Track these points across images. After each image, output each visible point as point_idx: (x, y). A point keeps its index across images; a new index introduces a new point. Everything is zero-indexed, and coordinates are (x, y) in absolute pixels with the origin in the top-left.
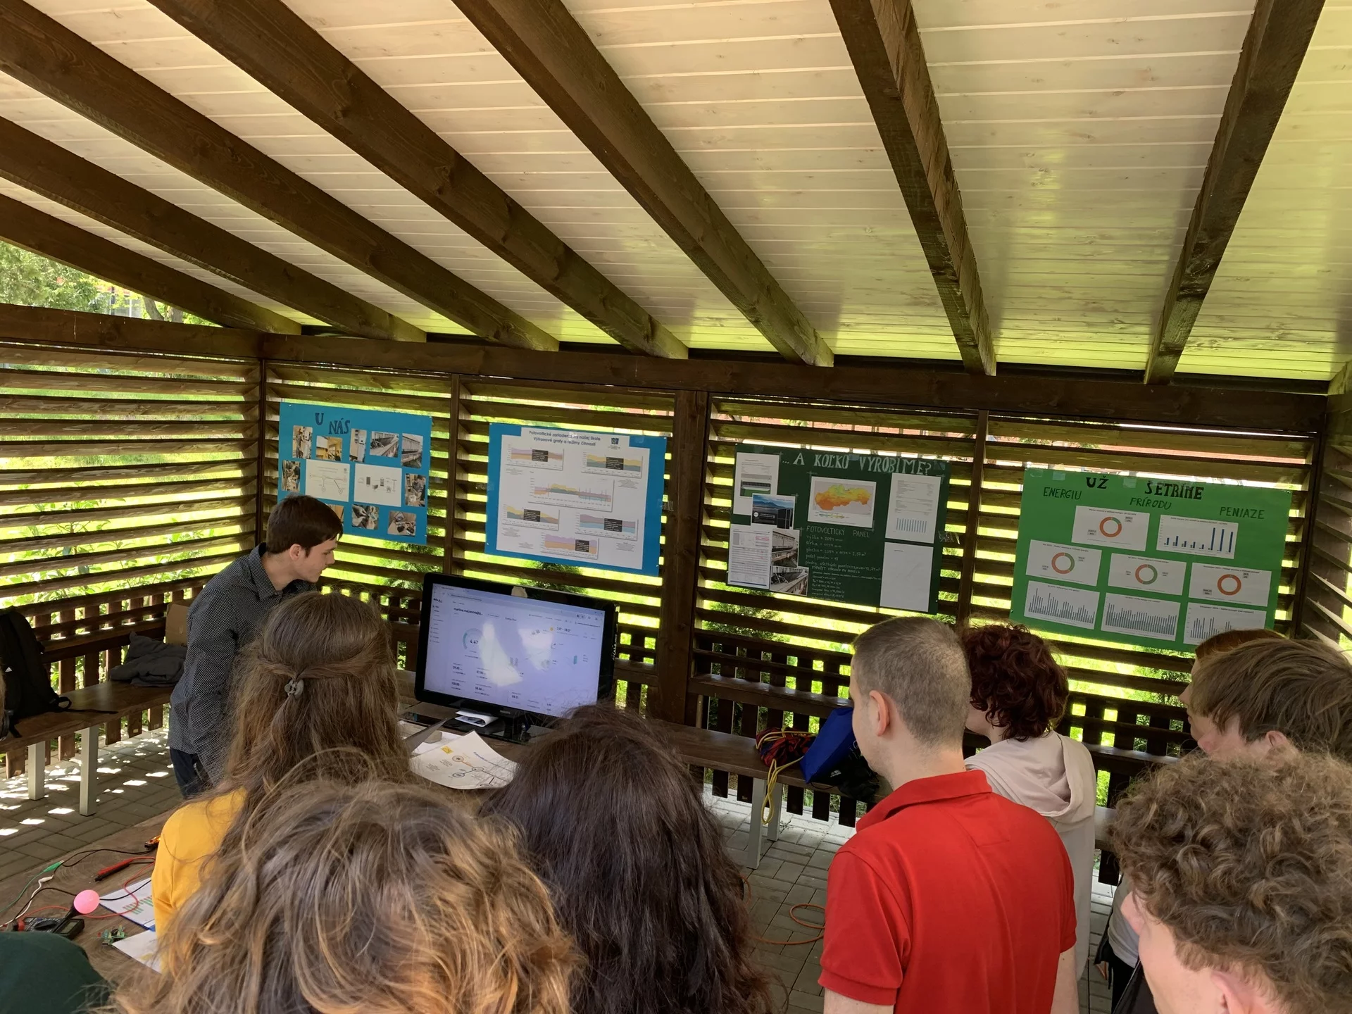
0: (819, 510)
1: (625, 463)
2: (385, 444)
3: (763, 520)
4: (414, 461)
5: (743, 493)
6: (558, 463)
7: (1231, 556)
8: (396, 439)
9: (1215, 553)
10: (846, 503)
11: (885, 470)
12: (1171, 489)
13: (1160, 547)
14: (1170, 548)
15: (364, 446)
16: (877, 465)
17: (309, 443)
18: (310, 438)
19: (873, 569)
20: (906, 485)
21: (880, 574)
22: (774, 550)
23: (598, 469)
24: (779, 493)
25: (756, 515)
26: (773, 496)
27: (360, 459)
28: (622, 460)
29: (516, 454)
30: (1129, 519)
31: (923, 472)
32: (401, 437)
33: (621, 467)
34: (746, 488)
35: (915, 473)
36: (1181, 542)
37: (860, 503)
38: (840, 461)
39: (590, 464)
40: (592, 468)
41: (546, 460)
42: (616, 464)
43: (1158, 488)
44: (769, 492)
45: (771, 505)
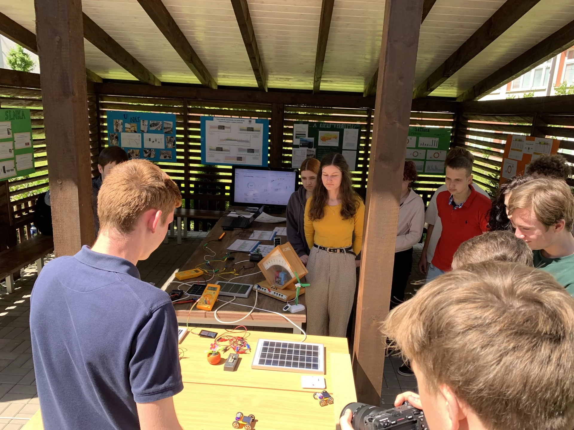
0: (322, 142)
1: (254, 129)
2: (156, 126)
3: (303, 146)
4: (169, 131)
5: (296, 137)
6: (229, 130)
7: (437, 147)
8: (161, 123)
9: (433, 147)
10: (330, 139)
11: (342, 128)
12: (422, 129)
13: (419, 146)
14: (422, 146)
15: (147, 127)
16: (339, 126)
17: (122, 126)
18: (122, 124)
20: (348, 132)
22: (307, 155)
23: (244, 132)
24: (308, 137)
25: (301, 144)
26: (307, 138)
27: (146, 131)
28: (253, 128)
29: (212, 127)
30: (411, 139)
31: (353, 128)
32: (163, 123)
33: (253, 131)
34: (297, 136)
35: (351, 128)
36: (424, 144)
37: (334, 139)
38: (328, 126)
39: (241, 130)
40: (242, 132)
41: (224, 129)
42: (251, 129)
43: (419, 129)
44: (305, 137)
45: (306, 141)
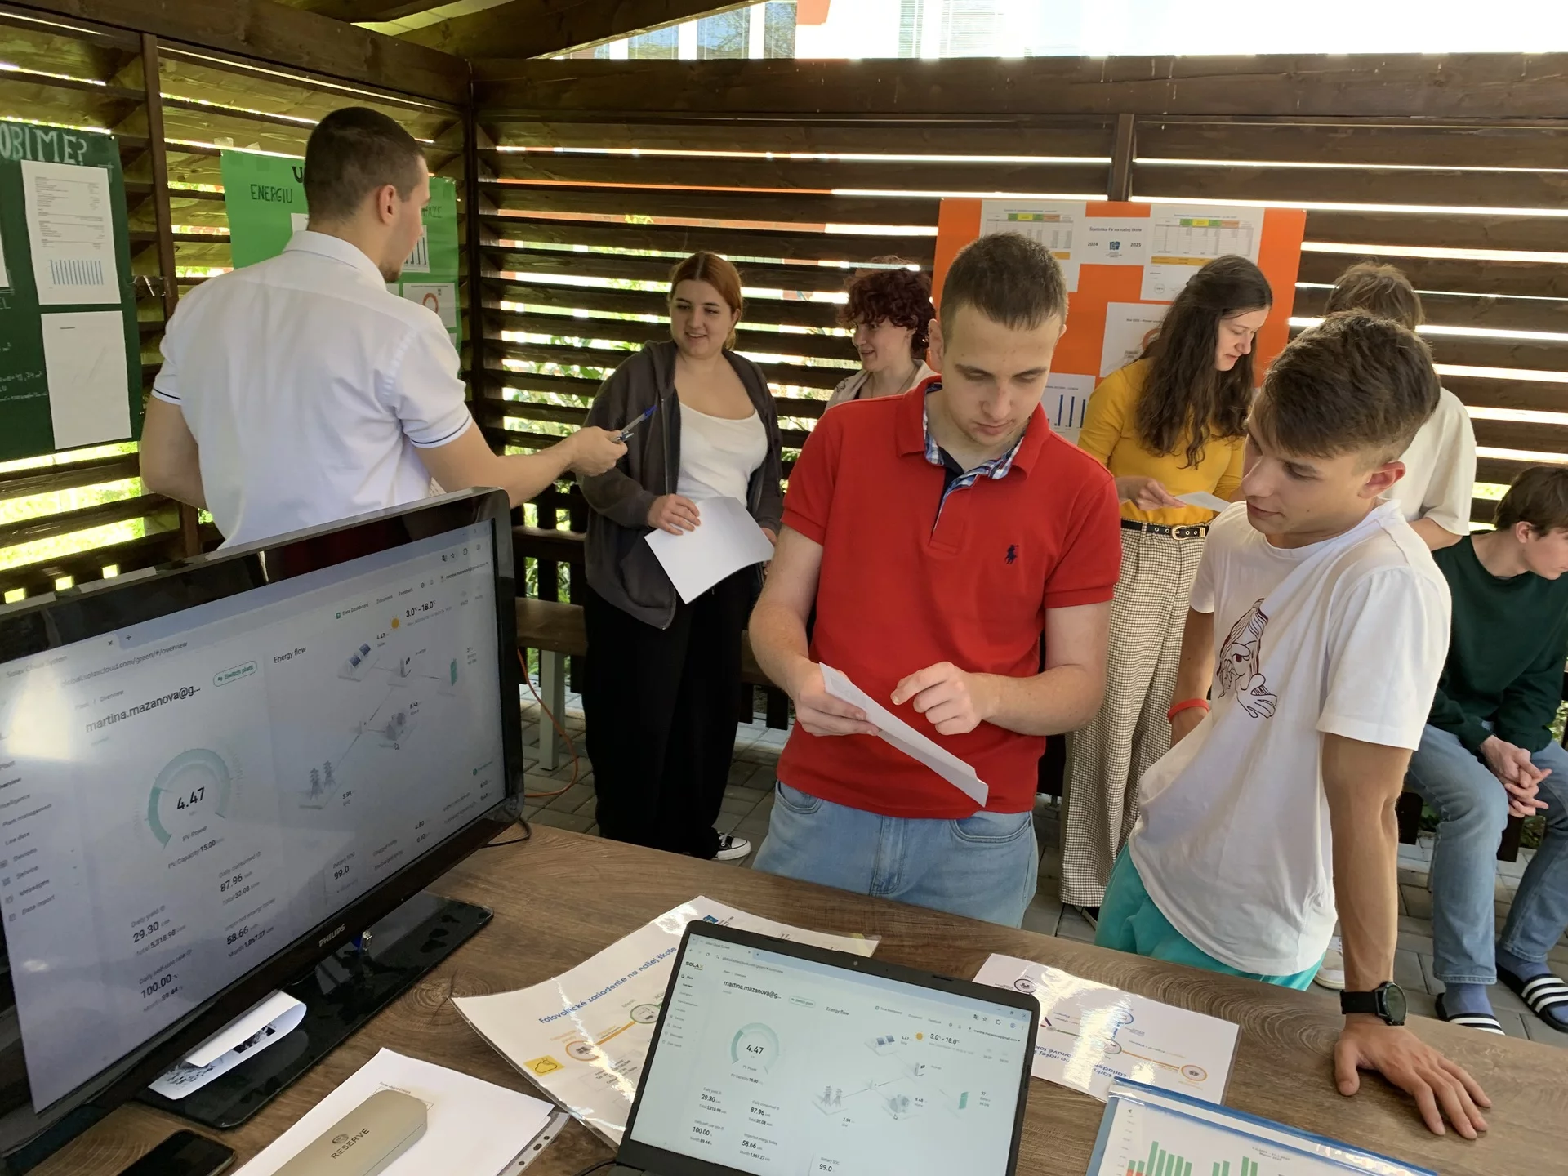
11: (8, 155)
19: (30, 375)
20: (51, 187)
21: (43, 384)
31: (73, 156)
35: (62, 161)
